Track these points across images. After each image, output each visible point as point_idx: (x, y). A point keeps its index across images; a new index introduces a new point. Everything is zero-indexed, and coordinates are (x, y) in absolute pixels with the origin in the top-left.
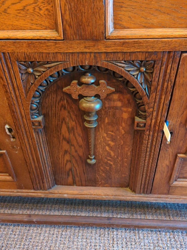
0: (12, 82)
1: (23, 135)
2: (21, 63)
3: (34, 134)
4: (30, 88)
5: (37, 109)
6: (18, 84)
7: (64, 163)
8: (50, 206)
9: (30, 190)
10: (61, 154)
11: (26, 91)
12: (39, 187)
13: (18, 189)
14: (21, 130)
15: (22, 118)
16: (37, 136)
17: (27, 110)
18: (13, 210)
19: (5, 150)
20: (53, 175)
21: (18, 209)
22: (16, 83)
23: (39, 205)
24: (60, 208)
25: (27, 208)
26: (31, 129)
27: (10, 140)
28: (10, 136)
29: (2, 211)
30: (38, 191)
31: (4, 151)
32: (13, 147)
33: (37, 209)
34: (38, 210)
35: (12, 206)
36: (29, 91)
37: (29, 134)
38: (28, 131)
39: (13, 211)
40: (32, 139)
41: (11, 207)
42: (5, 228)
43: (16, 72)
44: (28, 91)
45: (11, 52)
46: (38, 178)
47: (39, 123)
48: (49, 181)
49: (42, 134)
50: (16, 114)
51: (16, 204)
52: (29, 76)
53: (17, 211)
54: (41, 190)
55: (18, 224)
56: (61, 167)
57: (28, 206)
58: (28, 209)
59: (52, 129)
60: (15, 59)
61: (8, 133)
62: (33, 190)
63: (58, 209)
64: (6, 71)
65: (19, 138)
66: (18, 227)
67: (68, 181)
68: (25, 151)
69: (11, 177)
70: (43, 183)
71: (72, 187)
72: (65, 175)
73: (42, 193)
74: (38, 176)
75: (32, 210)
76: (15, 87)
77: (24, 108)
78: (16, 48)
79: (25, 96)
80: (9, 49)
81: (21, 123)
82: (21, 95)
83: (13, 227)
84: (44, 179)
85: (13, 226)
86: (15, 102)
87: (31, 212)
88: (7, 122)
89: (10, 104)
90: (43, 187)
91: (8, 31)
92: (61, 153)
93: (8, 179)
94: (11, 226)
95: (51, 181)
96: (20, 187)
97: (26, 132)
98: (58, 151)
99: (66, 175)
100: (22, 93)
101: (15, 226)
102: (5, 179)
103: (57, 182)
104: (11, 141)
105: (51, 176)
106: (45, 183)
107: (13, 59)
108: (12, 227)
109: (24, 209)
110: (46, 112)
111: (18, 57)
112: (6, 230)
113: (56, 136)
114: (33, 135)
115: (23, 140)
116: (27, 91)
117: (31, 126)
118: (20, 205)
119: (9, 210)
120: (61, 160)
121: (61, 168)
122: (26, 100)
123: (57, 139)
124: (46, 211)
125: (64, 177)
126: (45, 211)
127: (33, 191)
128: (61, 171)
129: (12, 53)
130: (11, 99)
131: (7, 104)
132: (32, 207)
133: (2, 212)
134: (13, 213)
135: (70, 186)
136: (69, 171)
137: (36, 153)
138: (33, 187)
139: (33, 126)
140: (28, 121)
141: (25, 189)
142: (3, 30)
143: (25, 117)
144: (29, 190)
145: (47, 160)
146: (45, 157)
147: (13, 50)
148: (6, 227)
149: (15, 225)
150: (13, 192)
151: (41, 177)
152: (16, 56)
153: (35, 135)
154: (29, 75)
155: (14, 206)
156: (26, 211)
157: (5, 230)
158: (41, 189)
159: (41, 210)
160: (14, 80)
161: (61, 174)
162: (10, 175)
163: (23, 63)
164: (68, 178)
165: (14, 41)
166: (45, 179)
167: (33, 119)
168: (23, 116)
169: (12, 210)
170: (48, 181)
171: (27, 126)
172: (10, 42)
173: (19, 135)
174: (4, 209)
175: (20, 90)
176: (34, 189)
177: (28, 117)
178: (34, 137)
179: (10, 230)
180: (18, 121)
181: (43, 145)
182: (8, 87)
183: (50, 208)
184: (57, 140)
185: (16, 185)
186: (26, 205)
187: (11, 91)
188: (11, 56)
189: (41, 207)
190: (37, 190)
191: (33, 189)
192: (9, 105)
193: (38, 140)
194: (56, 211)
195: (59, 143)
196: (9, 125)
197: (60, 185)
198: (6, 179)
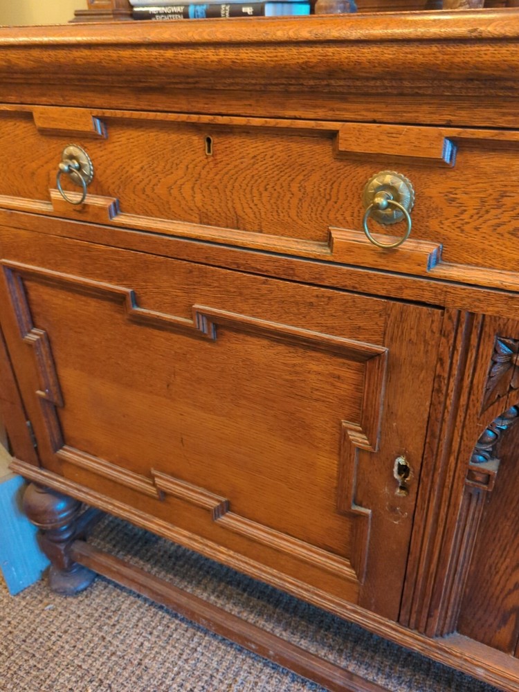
0: (462, 373)
1: (430, 491)
2: (507, 341)
3: (462, 497)
4: (503, 396)
5: (494, 444)
6: (475, 382)
7: (505, 586)
8: (388, 663)
9: (387, 619)
10: (505, 564)
11: (489, 399)
12: (413, 621)
13: (358, 603)
14: (433, 479)
15: (449, 453)
16: (466, 503)
17: (470, 441)
18: (294, 635)
19: (369, 509)
20: (460, 606)
21: (306, 637)
22: (470, 379)
23: (359, 649)
24: (414, 680)
25: (328, 645)
26: (460, 484)
27: (394, 491)
28: (398, 483)
29: (268, 626)
30: (408, 631)
31: (369, 511)
32: (393, 509)
33: (354, 660)
34: (356, 662)
35: (293, 623)
36: (496, 403)
37: (448, 493)
38: (450, 487)
39: (294, 639)
40: (451, 507)
41: (290, 625)
42: (272, 677)
43: (484, 357)
44: (494, 401)
45: (490, 316)
46: (423, 599)
47: (488, 477)
48: (446, 617)
49: (480, 501)
50: (437, 440)
51: (303, 623)
52: (512, 371)
53: (303, 642)
54: (416, 632)
55: (302, 680)
56: (493, 594)
57: (331, 640)
58: (331, 648)
59: (508, 498)
60: (495, 330)
61: (396, 476)
62: (394, 622)
63: (410, 681)
64: (460, 348)
65: (417, 493)
66: (303, 686)
67: (497, 634)
68: (419, 527)
69: (354, 572)
70: (429, 616)
71: (502, 653)
72: (496, 618)
73: (416, 639)
74: (424, 595)
75: (340, 656)
76: (464, 387)
77: (465, 434)
78: (510, 309)
79: (480, 411)
80: (491, 309)
81: (440, 463)
82: (471, 405)
83: (290, 683)
84: (437, 607)
85: (291, 678)
86: (448, 417)
87: (338, 661)
88: (405, 452)
89: (433, 418)
90: (424, 624)
91: (503, 272)
92: (508, 560)
93: (346, 574)
94: (285, 677)
95: (451, 618)
96: (364, 602)
97: (443, 486)
98: (500, 553)
99: (497, 620)
100: (476, 402)
101: (296, 683)
102: (340, 571)
103: (463, 625)
104: (396, 493)
105: (456, 607)
106: (435, 619)
107: (490, 330)
108: (286, 681)
109: (321, 645)
110: (510, 454)
111: (504, 327)
112: (274, 681)
113: (513, 515)
114: (457, 498)
115: (426, 502)
116: (490, 402)
117: (463, 478)
118: (313, 628)
119: (285, 630)
120: (501, 577)
121: (492, 597)
122: (478, 419)
123: (512, 523)
124: (377, 675)
125: (491, 620)
126: (375, 674)
127: (394, 626)
128: (489, 604)
129: (493, 318)
130: (442, 408)
131: (426, 416)
132: (341, 647)
133: (268, 630)
134: (293, 643)
135: (495, 650)
136: (511, 612)
137: (445, 541)
138: (397, 617)
139: (468, 478)
140: (459, 465)
141: (376, 611)
142: (490, 268)
143: (456, 454)
144: (383, 618)
145: (463, 566)
146: (461, 559)
147: (498, 312)
148: (274, 673)
149: (296, 677)
150: (344, 607)
151: (431, 600)
152: (499, 325)
153: (464, 499)
154: (513, 368)
155: (298, 626)
156: (325, 651)
157: (271, 682)
158: (417, 628)
159: (363, 666)
160: (469, 371)
161: (485, 611)
162: (353, 566)
163: (511, 342)
164: (499, 627)
165: (511, 295)
166: (439, 610)
167: (473, 464)
168: (453, 451)
169: (292, 633)
170: (443, 615)
171: (452, 474)
172: (501, 296)
173: (422, 488)
174: (274, 623)
175: (474, 395)
176: (398, 621)
177: (464, 456)
178: (459, 505)
179: (282, 685)
180: (434, 457)
181: (471, 527)
182: (446, 382)
183: (387, 669)
184: (510, 526)
185: (359, 594)
186: (326, 635)
187: (449, 391)
188: (488, 324)
189: (364, 658)
190: (406, 627)
191: (396, 620)
192: (429, 417)
193: (464, 514)
194: (403, 686)
195: (513, 536)
196: (408, 459)
197: (470, 636)
198: (342, 572)
